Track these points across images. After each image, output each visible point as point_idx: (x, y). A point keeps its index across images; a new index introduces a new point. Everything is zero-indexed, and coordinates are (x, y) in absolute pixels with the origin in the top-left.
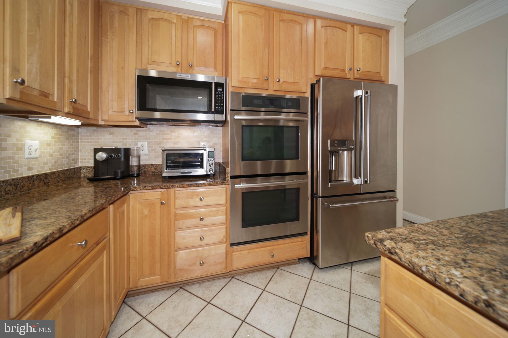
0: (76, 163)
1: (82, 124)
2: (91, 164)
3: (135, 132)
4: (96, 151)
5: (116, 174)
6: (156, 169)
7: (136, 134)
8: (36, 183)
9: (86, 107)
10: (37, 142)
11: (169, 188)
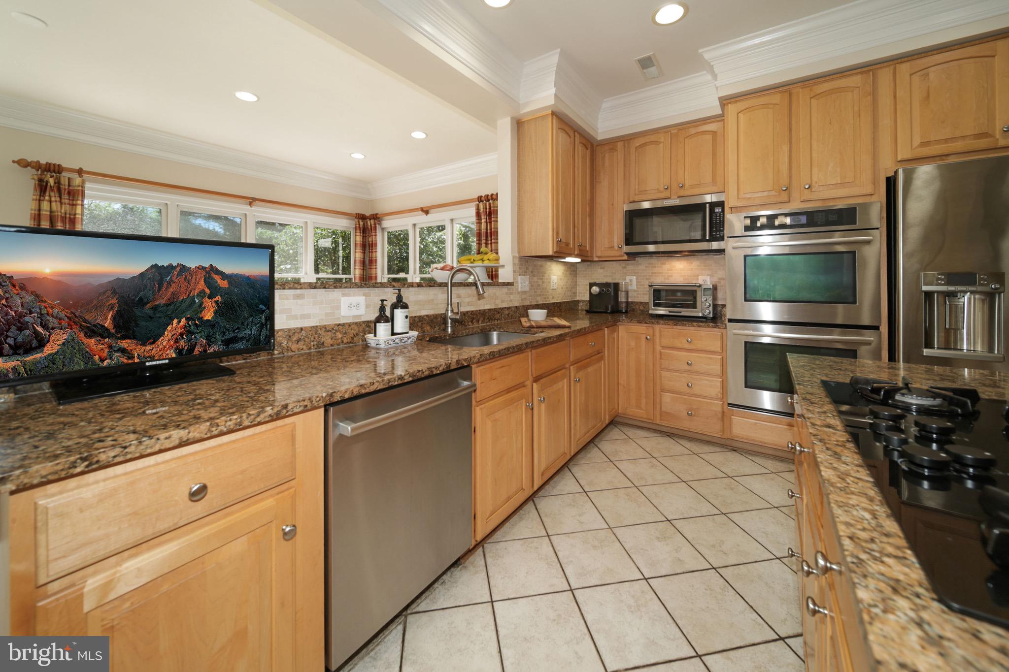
0: (576, 296)
1: (582, 260)
2: (587, 297)
3: (624, 265)
4: (591, 285)
6: (644, 307)
7: (625, 268)
9: (586, 247)
10: (555, 277)
11: (653, 323)
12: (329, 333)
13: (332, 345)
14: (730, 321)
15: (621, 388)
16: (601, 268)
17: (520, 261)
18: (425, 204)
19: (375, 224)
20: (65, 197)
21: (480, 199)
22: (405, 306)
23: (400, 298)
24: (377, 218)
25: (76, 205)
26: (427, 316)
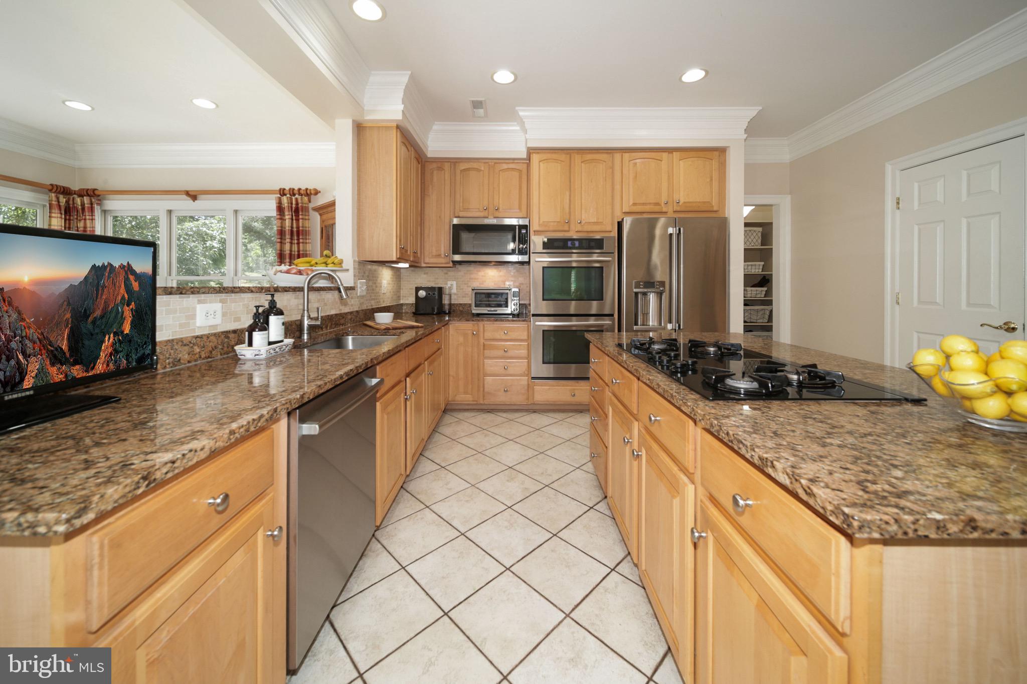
0: (400, 299)
1: (410, 266)
2: (412, 300)
3: (446, 272)
4: (418, 289)
5: (433, 309)
6: (463, 308)
7: (446, 273)
10: (386, 281)
11: (479, 321)
12: (186, 348)
13: (189, 362)
14: (533, 315)
15: (451, 378)
16: (425, 274)
17: (359, 265)
18: (190, 187)
19: (92, 204)
21: (282, 192)
22: (280, 313)
23: (273, 303)
24: (94, 195)
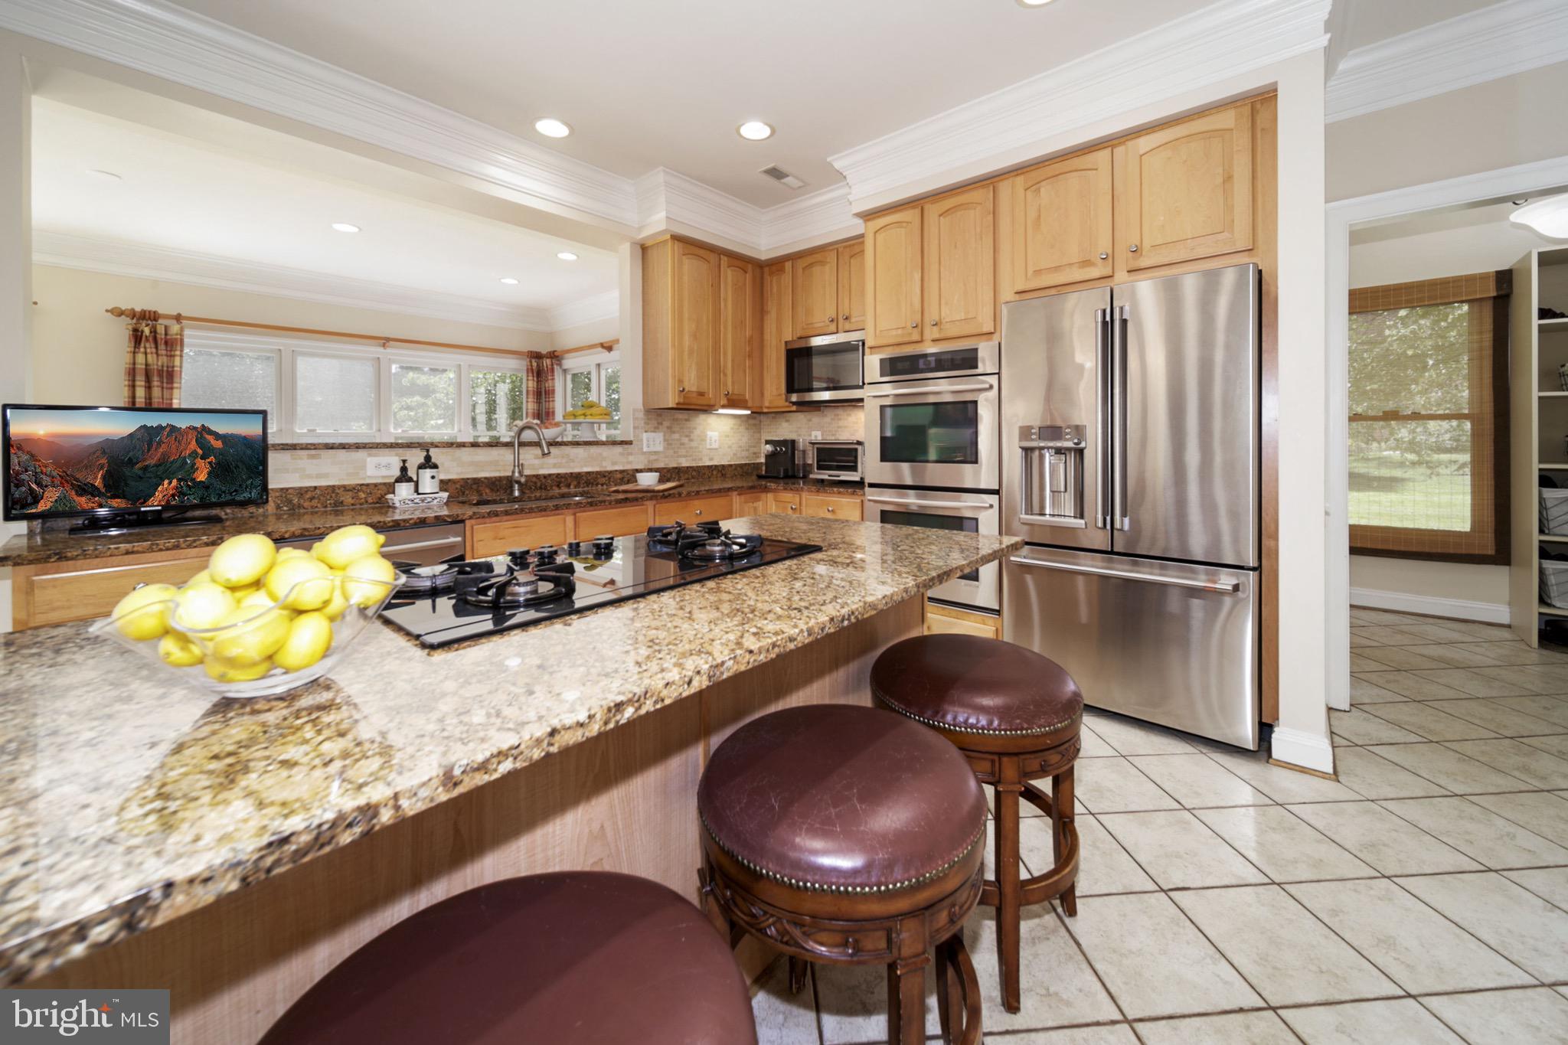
1: (752, 413)
4: (766, 444)
5: (779, 472)
7: (810, 420)
8: (715, 473)
9: (744, 395)
10: (716, 434)
11: (815, 491)
12: (350, 493)
13: (353, 505)
14: (871, 485)
16: (787, 421)
17: (645, 414)
19: (552, 365)
20: (162, 347)
22: (439, 468)
23: (428, 458)
24: (555, 357)
25: (174, 356)
26: (486, 478)
